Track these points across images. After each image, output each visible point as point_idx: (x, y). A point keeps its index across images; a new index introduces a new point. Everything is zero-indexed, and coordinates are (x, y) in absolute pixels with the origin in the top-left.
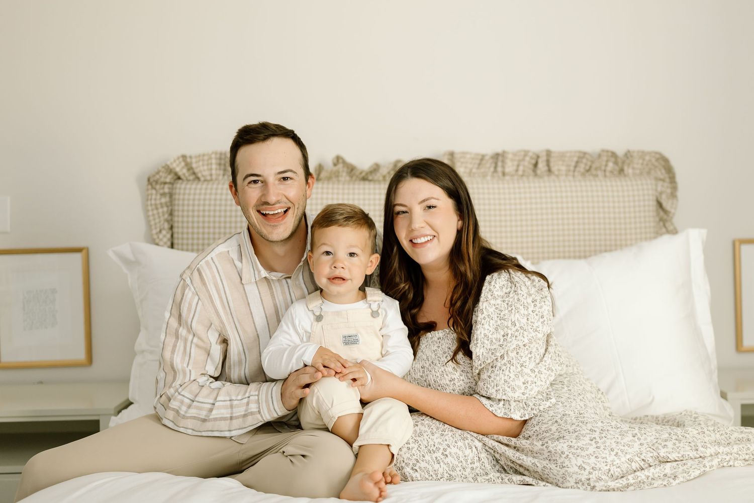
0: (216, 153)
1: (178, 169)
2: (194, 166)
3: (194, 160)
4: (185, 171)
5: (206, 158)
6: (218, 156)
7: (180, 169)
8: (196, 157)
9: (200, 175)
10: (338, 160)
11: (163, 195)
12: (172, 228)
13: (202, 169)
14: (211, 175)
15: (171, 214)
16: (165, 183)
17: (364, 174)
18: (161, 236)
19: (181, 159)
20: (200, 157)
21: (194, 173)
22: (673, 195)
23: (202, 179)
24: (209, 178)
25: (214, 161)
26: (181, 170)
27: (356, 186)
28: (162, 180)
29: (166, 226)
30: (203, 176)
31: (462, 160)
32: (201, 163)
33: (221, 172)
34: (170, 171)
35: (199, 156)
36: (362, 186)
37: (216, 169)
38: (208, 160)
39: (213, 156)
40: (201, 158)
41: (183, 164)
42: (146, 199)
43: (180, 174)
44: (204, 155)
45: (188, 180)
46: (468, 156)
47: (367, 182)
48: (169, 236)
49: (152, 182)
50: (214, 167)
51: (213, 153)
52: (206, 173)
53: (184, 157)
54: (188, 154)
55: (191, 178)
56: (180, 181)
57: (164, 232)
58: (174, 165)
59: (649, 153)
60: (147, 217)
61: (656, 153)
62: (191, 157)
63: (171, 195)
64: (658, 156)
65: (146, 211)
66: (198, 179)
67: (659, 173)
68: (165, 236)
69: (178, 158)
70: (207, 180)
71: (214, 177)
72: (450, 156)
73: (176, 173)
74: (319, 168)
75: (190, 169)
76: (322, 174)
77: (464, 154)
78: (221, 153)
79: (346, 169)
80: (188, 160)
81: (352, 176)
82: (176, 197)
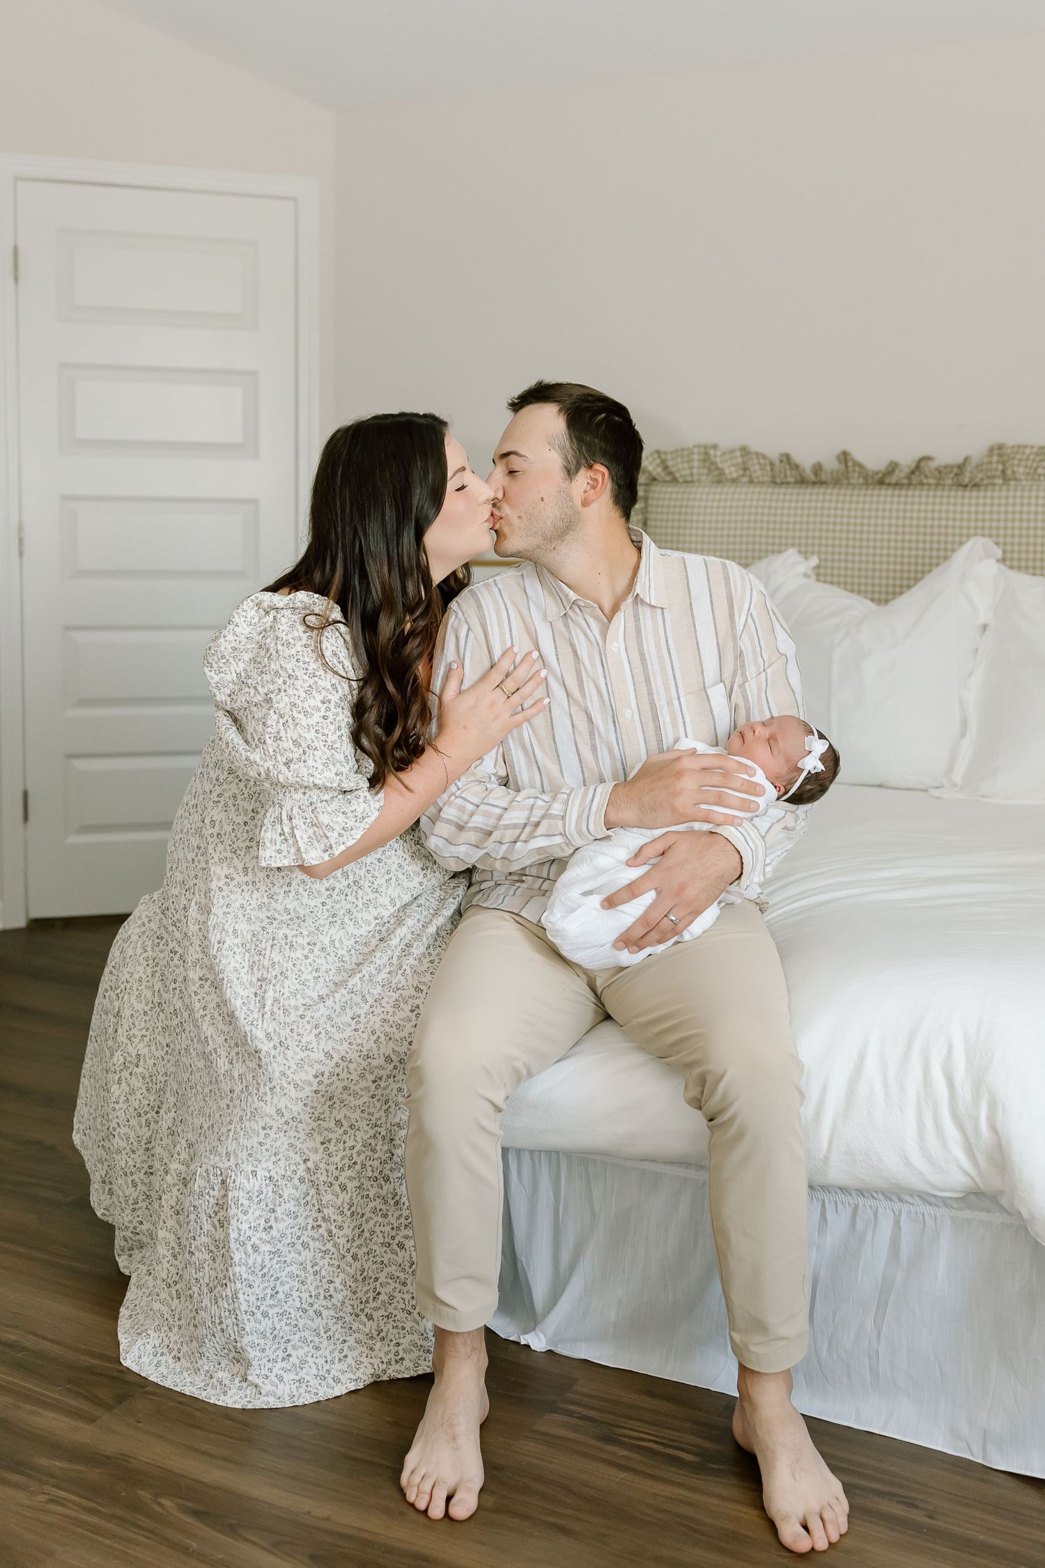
0: (699, 446)
2: (670, 463)
3: (669, 457)
4: (659, 470)
5: (686, 453)
6: (702, 450)
7: (653, 468)
8: (672, 453)
9: (677, 475)
13: (681, 468)
14: (692, 475)
17: (880, 475)
19: (656, 455)
21: (671, 473)
23: (681, 480)
24: (689, 479)
25: (696, 457)
26: (655, 469)
27: (869, 492)
30: (682, 476)
31: (1019, 456)
32: (679, 460)
33: (705, 472)
35: (677, 451)
36: (876, 492)
37: (699, 467)
38: (688, 456)
39: (696, 450)
40: (680, 453)
41: (658, 461)
43: (654, 473)
44: (682, 450)
45: (665, 482)
46: (1028, 451)
47: (885, 487)
50: (696, 464)
51: (695, 446)
52: (687, 472)
53: (658, 452)
54: (662, 449)
55: (668, 478)
56: (655, 482)
62: (666, 453)
63: (646, 499)
66: (675, 480)
70: (686, 482)
71: (696, 478)
72: (998, 450)
73: (650, 473)
74: (818, 468)
75: (666, 468)
76: (823, 478)
77: (1020, 448)
78: (705, 447)
79: (857, 469)
80: (663, 456)
81: (866, 478)
82: (650, 502)
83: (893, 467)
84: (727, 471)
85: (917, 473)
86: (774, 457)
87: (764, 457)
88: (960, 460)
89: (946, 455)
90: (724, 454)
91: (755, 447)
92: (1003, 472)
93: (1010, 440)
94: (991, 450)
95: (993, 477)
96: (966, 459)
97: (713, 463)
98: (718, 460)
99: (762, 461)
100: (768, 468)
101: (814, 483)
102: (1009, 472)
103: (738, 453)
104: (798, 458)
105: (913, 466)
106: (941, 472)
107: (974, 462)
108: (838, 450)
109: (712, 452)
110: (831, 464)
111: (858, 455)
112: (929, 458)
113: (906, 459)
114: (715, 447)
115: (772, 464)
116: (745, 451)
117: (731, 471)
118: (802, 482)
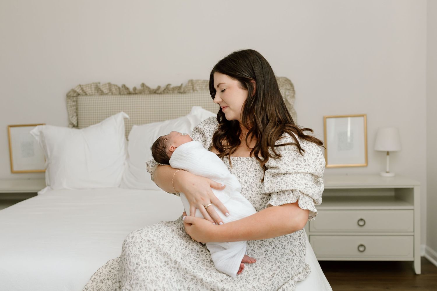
0: (94, 83)
1: (78, 91)
2: (84, 89)
3: (84, 87)
4: (81, 91)
5: (89, 85)
6: (95, 84)
7: (79, 90)
8: (85, 85)
9: (87, 93)
10: (143, 85)
11: (74, 101)
12: (77, 115)
13: (88, 90)
14: (92, 93)
15: (77, 109)
16: (74, 97)
17: (155, 91)
18: (73, 119)
20: (87, 85)
21: (85, 92)
22: (293, 97)
23: (88, 94)
24: (91, 94)
25: (93, 87)
27: (151, 96)
28: (72, 95)
29: (75, 114)
31: (197, 83)
32: (87, 88)
33: (96, 91)
34: (75, 91)
36: (154, 96)
37: (94, 90)
39: (93, 85)
41: (80, 88)
42: (67, 103)
43: (79, 93)
44: (88, 84)
45: (83, 95)
46: (200, 82)
47: (156, 94)
48: (76, 118)
49: (68, 96)
50: (93, 89)
51: (92, 83)
52: (90, 92)
53: (80, 85)
54: (82, 84)
55: (84, 94)
56: (79, 96)
57: (74, 117)
58: (76, 89)
59: (282, 78)
60: (68, 111)
61: (284, 78)
62: (83, 86)
63: (77, 101)
64: (285, 79)
65: (67, 108)
66: (86, 94)
67: (288, 86)
68: (74, 119)
69: (78, 86)
70: (90, 95)
71: (93, 93)
72: (191, 82)
73: (77, 92)
74: (135, 89)
75: (83, 91)
76: (137, 92)
77: (198, 81)
78: (96, 83)
79: (147, 89)
80: (82, 87)
81: (150, 92)
82: (78, 102)
83: (159, 88)
84: (104, 91)
85: (166, 89)
86: (120, 86)
87: (117, 86)
88: (179, 85)
89: (175, 84)
90: (103, 85)
91: (113, 82)
92: (193, 88)
93: (194, 78)
94: (189, 81)
95: (189, 90)
96: (182, 85)
97: (99, 88)
98: (101, 87)
99: (116, 87)
100: (118, 89)
101: (133, 94)
102: (195, 88)
103: (107, 85)
104: (128, 86)
105: (165, 87)
106: (174, 89)
107: (184, 86)
108: (141, 83)
109: (99, 85)
110: (139, 87)
111: (148, 84)
112: (169, 85)
113: (163, 85)
114: (99, 83)
115: (119, 88)
116: (110, 84)
117: (105, 91)
118: (130, 93)
